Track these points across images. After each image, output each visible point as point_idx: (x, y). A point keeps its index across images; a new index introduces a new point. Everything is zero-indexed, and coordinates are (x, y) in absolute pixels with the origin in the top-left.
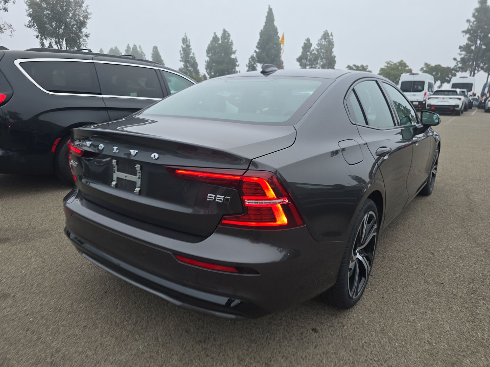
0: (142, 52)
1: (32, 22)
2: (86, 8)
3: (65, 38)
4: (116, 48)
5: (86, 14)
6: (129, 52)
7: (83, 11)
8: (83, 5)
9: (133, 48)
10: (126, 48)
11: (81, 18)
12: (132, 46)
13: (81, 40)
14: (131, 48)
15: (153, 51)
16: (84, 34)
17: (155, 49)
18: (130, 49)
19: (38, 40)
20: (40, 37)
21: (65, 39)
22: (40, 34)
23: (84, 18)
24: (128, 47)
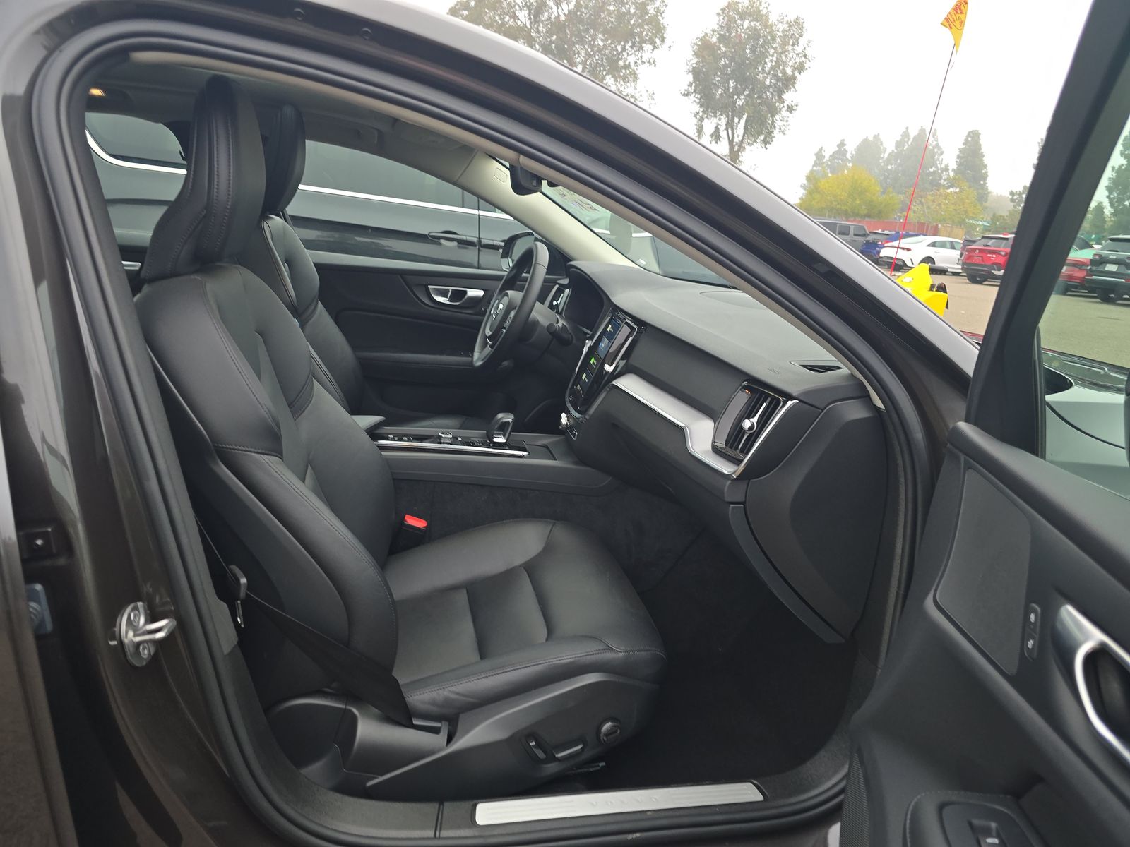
0: (937, 146)
1: (694, 85)
2: (806, 46)
3: (746, 114)
4: (876, 137)
5: (803, 59)
6: (904, 146)
7: (798, 55)
8: (801, 40)
9: (915, 138)
10: (899, 138)
11: (789, 71)
12: (913, 133)
13: (777, 117)
14: (912, 138)
15: (966, 143)
16: (785, 105)
17: (973, 138)
18: (909, 139)
19: (695, 121)
20: (701, 114)
21: (745, 117)
22: (702, 110)
23: (794, 69)
24: (906, 134)
